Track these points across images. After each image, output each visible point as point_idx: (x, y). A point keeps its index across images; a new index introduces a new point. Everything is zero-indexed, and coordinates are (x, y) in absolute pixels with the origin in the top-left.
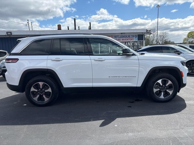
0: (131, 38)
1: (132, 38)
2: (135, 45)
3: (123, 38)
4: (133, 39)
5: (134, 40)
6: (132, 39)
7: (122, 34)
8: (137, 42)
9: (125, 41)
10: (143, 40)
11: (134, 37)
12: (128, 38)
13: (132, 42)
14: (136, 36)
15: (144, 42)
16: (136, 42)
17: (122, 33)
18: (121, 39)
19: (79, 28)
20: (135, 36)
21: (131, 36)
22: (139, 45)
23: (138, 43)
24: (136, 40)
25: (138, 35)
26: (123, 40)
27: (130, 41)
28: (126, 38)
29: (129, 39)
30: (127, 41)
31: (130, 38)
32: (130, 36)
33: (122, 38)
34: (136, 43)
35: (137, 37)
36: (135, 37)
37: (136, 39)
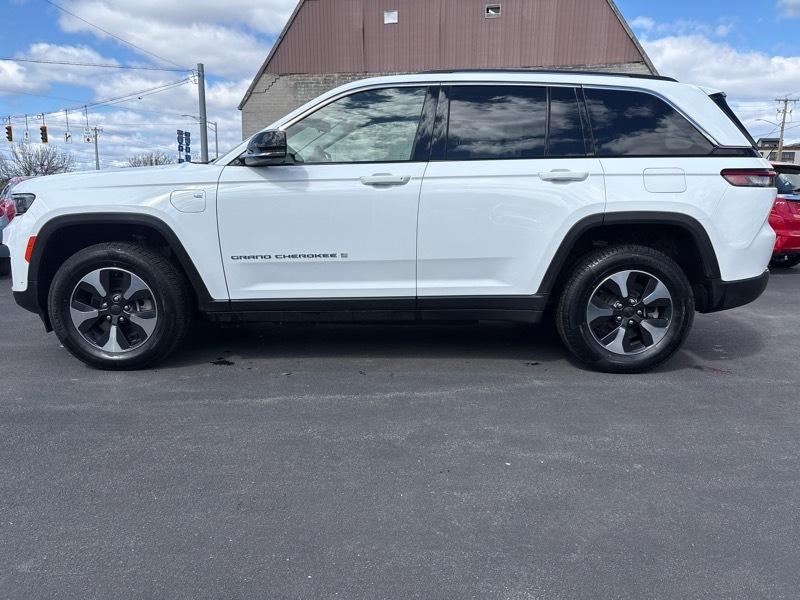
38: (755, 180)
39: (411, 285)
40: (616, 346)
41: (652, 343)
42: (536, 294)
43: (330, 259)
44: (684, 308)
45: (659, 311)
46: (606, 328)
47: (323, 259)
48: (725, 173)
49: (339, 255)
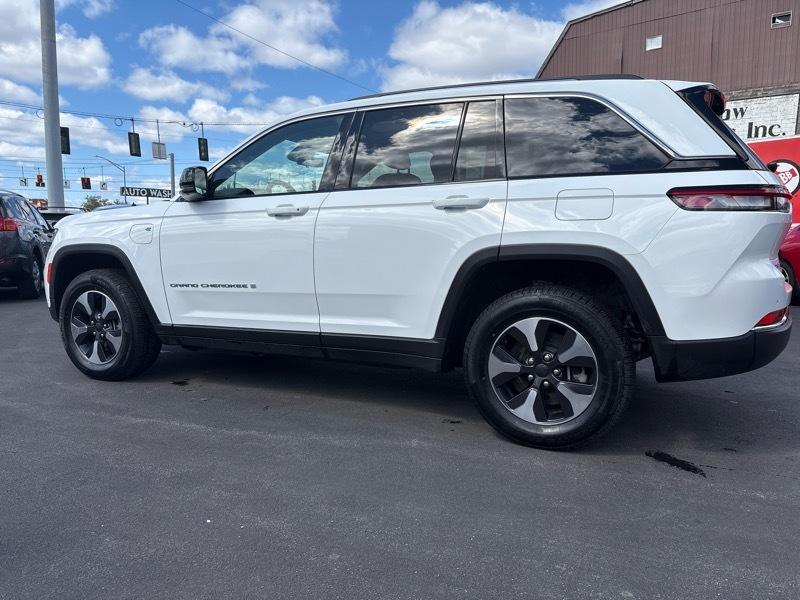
38: (725, 201)
39: (314, 320)
40: (525, 412)
41: (572, 414)
42: (434, 339)
43: (243, 289)
44: (610, 372)
45: (586, 373)
46: (513, 387)
47: (237, 289)
48: (673, 193)
49: (249, 286)
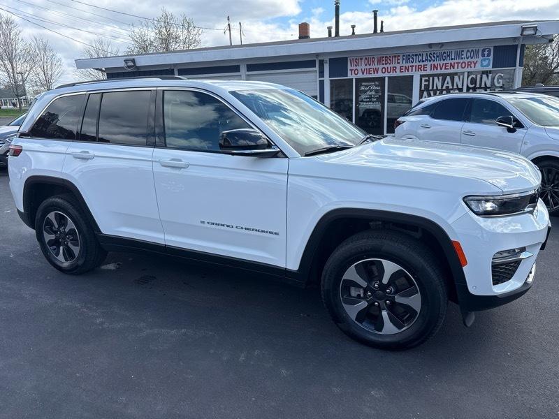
0: (466, 61)
1: (470, 60)
2: (481, 84)
3: (436, 63)
4: (473, 65)
5: (479, 68)
6: (469, 65)
7: (431, 48)
8: (490, 72)
9: (443, 71)
10: (515, 66)
11: (477, 56)
12: (452, 62)
13: (469, 73)
14: (486, 53)
15: (519, 72)
16: (487, 73)
17: (430, 45)
18: (429, 64)
19: (353, 30)
20: (484, 50)
21: (469, 54)
22: (499, 83)
23: (493, 79)
24: (488, 65)
25: (495, 47)
26: (435, 67)
27: (460, 70)
28: (446, 62)
29: (458, 63)
30: (452, 71)
31: (462, 61)
32: (464, 53)
33: (432, 62)
34: (484, 76)
35: (489, 55)
36: (483, 55)
37: (485, 63)
